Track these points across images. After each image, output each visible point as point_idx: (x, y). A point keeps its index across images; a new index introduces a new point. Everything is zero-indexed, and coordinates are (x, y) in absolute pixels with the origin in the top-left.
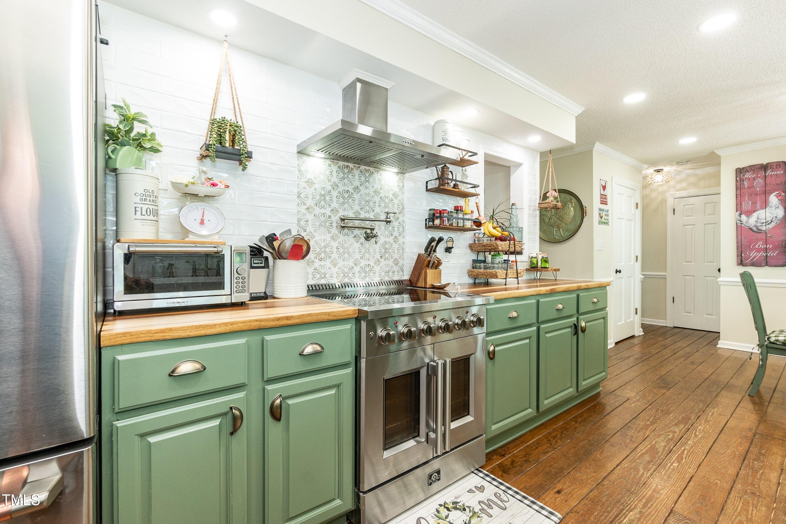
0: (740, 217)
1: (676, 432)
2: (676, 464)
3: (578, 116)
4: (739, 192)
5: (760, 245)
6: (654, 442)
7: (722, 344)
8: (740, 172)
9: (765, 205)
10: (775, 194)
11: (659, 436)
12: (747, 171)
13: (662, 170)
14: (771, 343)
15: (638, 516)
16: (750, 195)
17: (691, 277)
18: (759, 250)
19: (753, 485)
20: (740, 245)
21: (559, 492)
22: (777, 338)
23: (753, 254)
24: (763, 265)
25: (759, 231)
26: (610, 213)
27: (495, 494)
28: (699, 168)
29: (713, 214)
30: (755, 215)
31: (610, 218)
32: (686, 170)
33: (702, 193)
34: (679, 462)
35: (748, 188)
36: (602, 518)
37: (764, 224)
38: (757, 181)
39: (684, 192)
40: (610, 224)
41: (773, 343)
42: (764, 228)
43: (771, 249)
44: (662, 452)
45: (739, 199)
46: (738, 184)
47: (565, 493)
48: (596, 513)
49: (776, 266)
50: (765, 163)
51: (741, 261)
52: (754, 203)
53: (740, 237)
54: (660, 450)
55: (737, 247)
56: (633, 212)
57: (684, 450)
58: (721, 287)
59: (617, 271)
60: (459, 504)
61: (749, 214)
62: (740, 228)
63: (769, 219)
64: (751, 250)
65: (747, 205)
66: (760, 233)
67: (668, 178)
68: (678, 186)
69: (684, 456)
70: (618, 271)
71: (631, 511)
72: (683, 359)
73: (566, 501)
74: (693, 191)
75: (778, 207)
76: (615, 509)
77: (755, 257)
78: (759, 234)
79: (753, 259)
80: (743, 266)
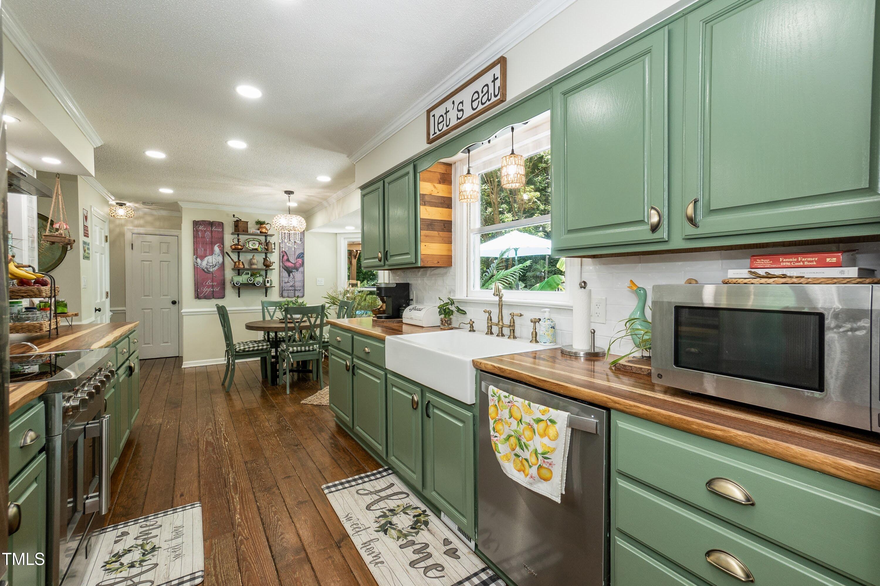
0: (197, 260)
1: (211, 429)
2: (227, 443)
3: (96, 148)
4: (195, 241)
5: (209, 283)
6: (205, 439)
7: (187, 364)
8: (196, 224)
9: (212, 253)
10: (217, 245)
11: (204, 435)
12: (200, 224)
13: (125, 204)
14: (236, 352)
15: (234, 474)
16: (203, 244)
17: (149, 310)
18: (208, 287)
19: (263, 432)
20: (197, 283)
21: (182, 495)
22: (240, 348)
23: (205, 289)
24: (211, 297)
25: (208, 272)
26: (90, 247)
27: (141, 527)
28: (155, 210)
29: (167, 253)
30: (206, 259)
31: (90, 252)
32: (145, 209)
33: (157, 233)
34: (227, 441)
35: (202, 238)
36: (220, 487)
37: (211, 267)
38: (206, 233)
39: (142, 229)
40: (91, 259)
41: (238, 352)
42: (211, 270)
43: (216, 286)
44: (214, 441)
45: (195, 245)
46: (195, 233)
47: (186, 493)
48: (214, 488)
49: (218, 298)
50: (211, 221)
51: (198, 295)
52: (205, 250)
53: (196, 276)
54: (212, 441)
55: (195, 284)
56: (103, 245)
57: (224, 434)
58: (184, 317)
59: (96, 310)
60: (120, 553)
61: (202, 258)
62: (196, 268)
63: (214, 263)
64: (204, 286)
65: (201, 252)
66: (207, 273)
67: (131, 213)
68: (136, 222)
69: (226, 437)
70: (98, 310)
71: (229, 475)
72: (168, 384)
73: (192, 495)
74: (150, 229)
75: (219, 255)
76: (221, 479)
77: (206, 291)
78: (209, 274)
79: (205, 293)
80: (199, 299)
